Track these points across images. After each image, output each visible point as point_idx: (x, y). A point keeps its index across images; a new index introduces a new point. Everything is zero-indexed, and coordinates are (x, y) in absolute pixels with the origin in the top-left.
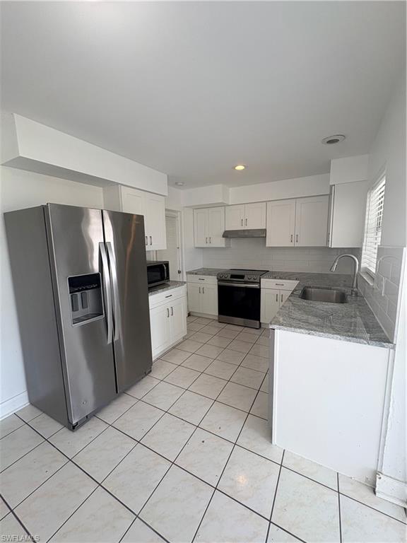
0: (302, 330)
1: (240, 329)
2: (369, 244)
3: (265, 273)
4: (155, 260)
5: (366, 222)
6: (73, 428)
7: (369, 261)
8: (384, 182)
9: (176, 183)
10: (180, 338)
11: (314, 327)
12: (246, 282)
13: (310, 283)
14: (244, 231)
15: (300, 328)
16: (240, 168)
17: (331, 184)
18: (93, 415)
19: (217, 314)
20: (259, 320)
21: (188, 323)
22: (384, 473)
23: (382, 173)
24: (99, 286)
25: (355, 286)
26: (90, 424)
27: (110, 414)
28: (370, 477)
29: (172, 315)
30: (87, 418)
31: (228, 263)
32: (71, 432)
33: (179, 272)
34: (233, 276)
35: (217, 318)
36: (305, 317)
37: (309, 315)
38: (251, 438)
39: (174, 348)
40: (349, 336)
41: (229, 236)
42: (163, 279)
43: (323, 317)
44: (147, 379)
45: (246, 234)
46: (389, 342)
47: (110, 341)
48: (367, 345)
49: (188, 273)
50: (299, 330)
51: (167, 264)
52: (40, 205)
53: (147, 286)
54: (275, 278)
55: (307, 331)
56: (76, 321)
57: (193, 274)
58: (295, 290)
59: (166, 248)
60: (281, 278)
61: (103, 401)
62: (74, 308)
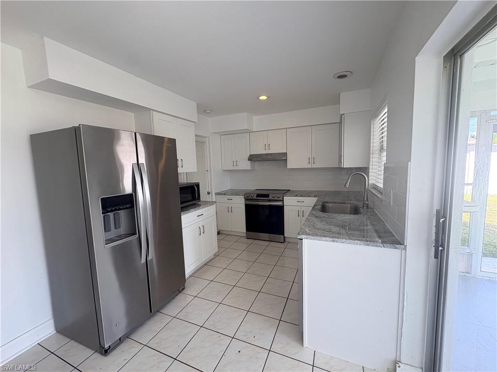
0: (327, 238)
1: (267, 243)
2: (375, 163)
3: (287, 192)
4: (186, 182)
5: (372, 145)
6: (106, 352)
7: (376, 178)
8: (386, 110)
9: (205, 111)
10: (210, 255)
11: (337, 235)
12: (270, 201)
13: (327, 199)
14: (267, 154)
15: (325, 236)
16: (263, 98)
17: (341, 113)
18: (127, 336)
19: (245, 231)
20: (284, 235)
21: (219, 240)
22: (402, 362)
23: (384, 103)
24: (132, 207)
25: (366, 199)
26: (123, 347)
27: (144, 335)
28: (391, 367)
29: (204, 233)
30: (121, 341)
31: (253, 185)
32: (103, 357)
33: (209, 193)
34: (258, 196)
35: (245, 235)
36: (327, 227)
37: (331, 225)
38: (284, 343)
39: (205, 264)
40: (367, 241)
41: (254, 159)
42: (194, 199)
43: (343, 227)
44: (180, 297)
45: (269, 157)
46: (401, 244)
47: (143, 260)
48: (383, 248)
49: (217, 194)
50: (324, 238)
51: (198, 185)
52: (71, 127)
53: (179, 206)
54: (296, 196)
55: (331, 239)
56: (109, 241)
57: (221, 194)
58: (315, 205)
59: (196, 171)
60: (301, 196)
61: (136, 323)
62: (107, 229)
